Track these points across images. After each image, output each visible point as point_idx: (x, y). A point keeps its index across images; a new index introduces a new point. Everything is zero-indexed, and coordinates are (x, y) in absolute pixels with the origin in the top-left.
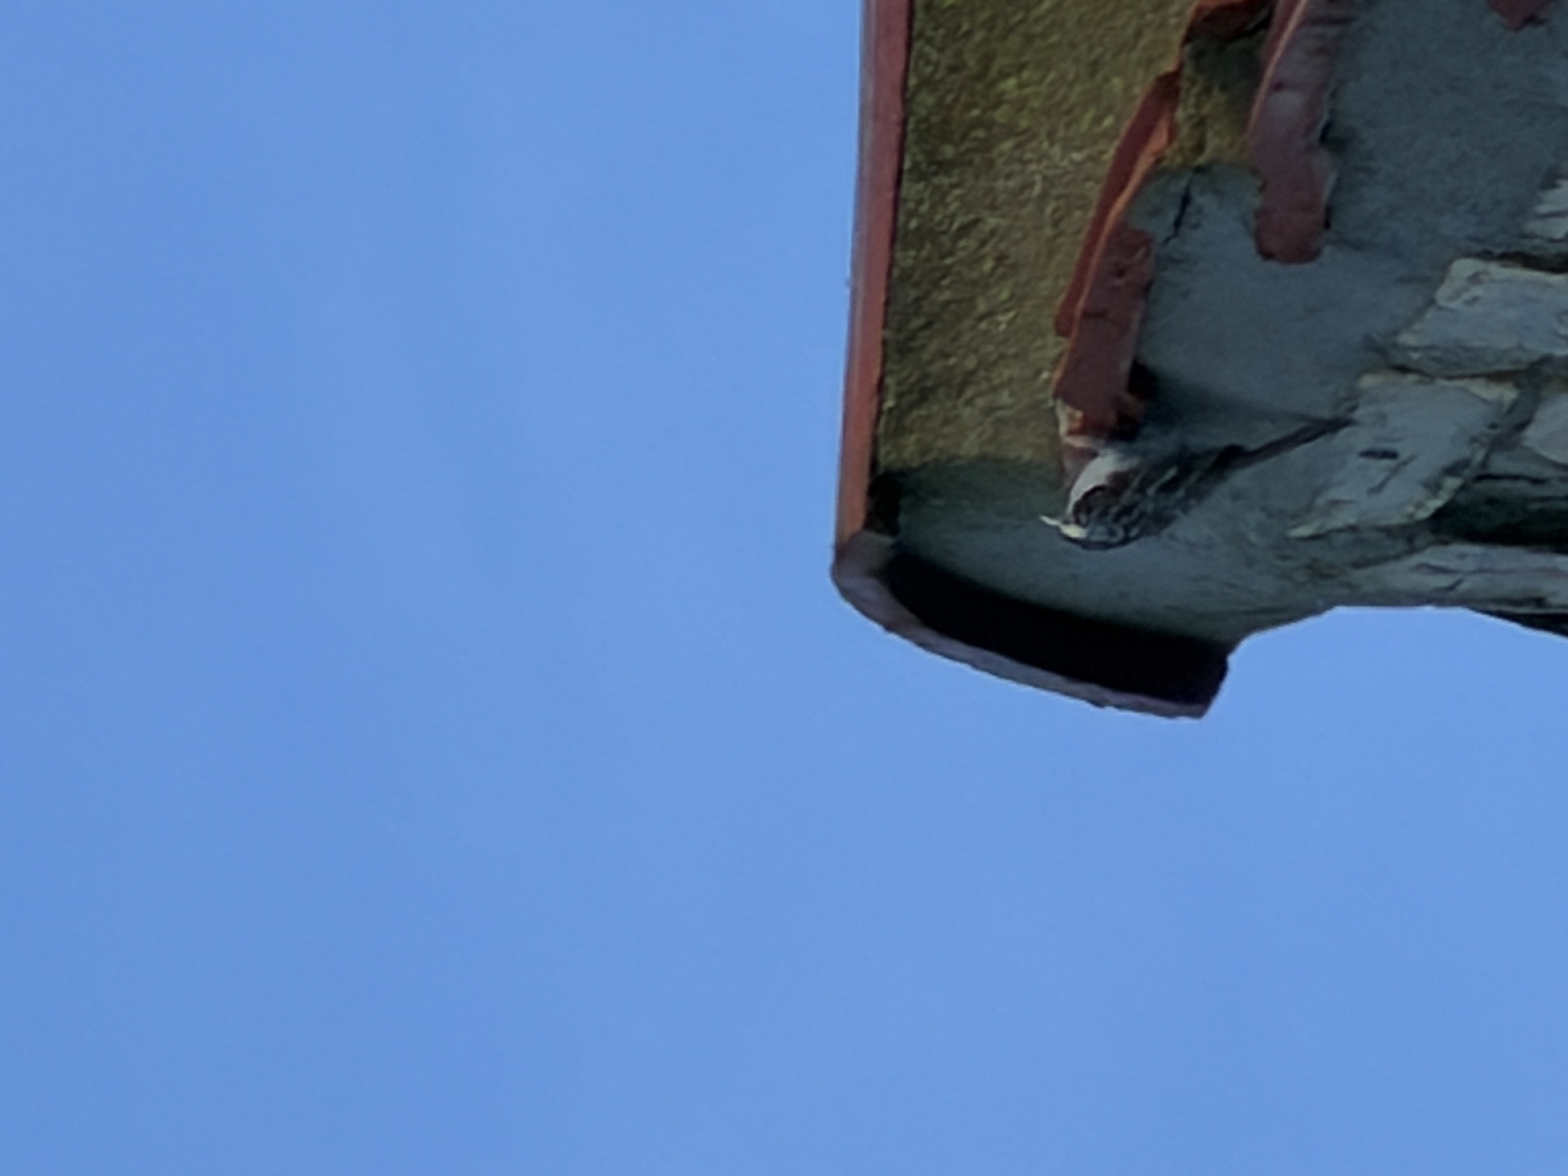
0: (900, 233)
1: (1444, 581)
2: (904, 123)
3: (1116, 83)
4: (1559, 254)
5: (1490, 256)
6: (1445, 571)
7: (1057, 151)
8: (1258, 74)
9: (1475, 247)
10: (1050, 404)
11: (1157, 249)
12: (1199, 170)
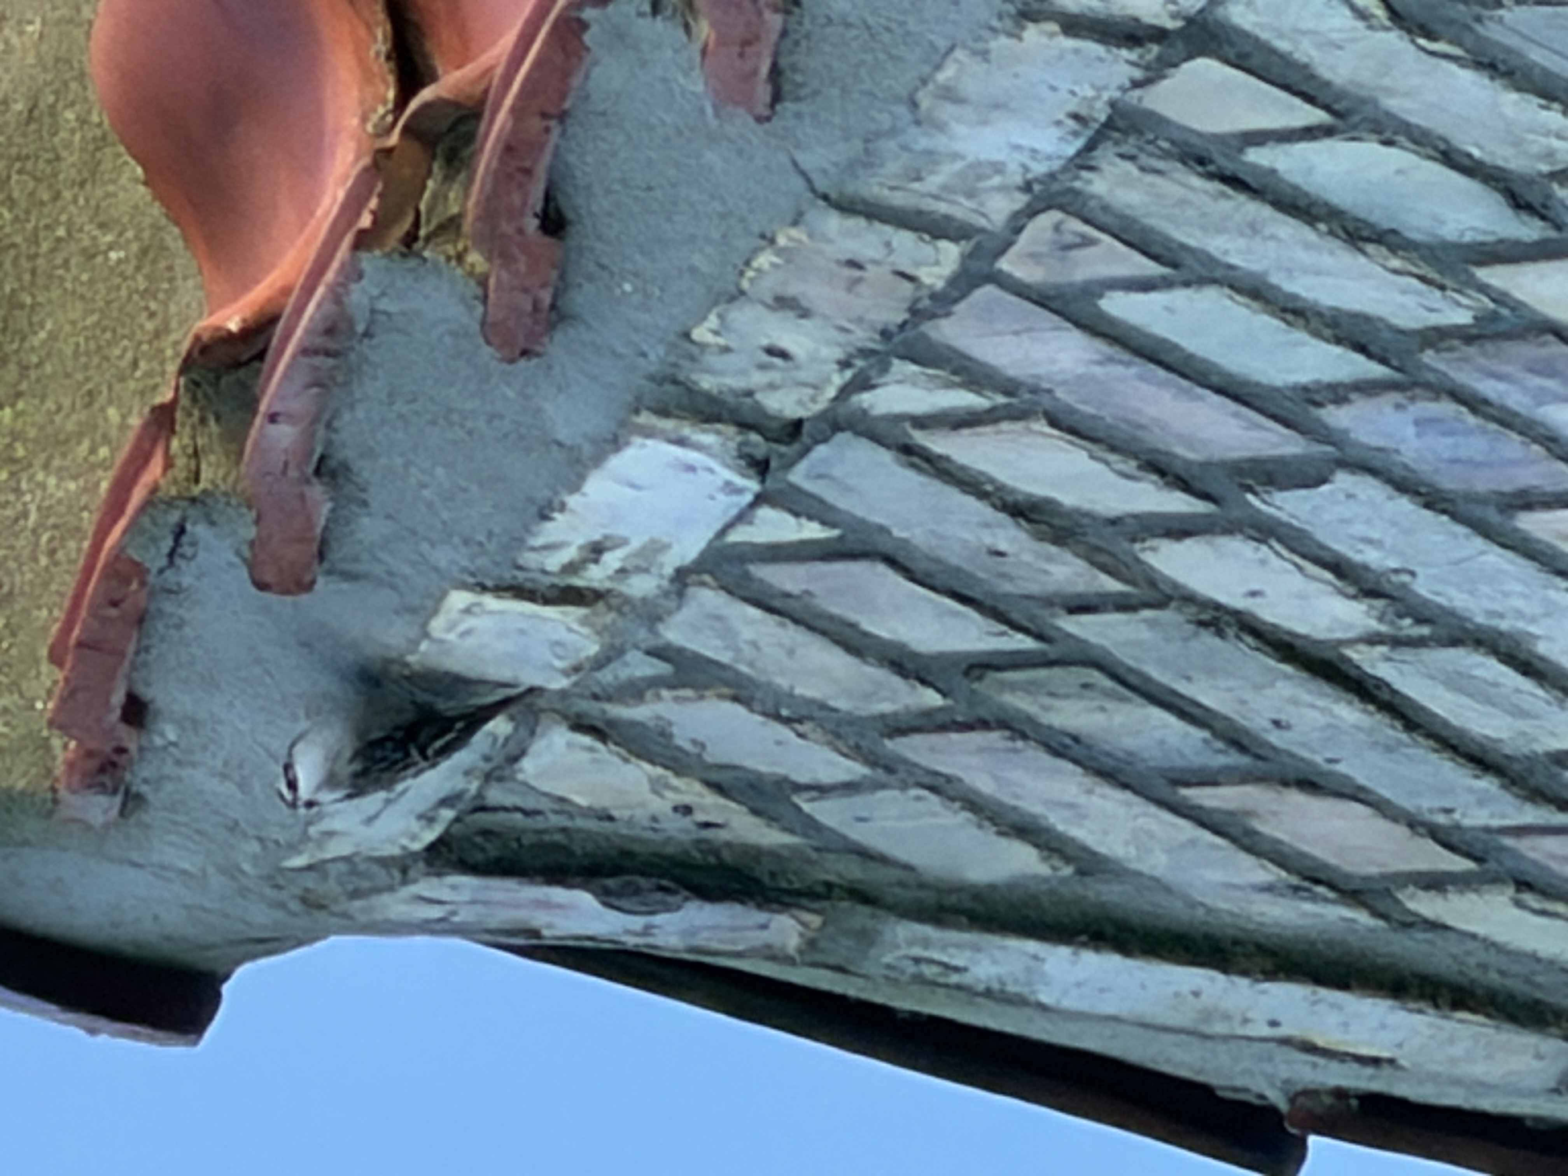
1: (435, 912)
3: (112, 413)
4: (553, 586)
5: (484, 589)
6: (440, 902)
7: (52, 481)
8: (251, 405)
9: (471, 580)
10: (45, 733)
11: (151, 579)
12: (193, 500)
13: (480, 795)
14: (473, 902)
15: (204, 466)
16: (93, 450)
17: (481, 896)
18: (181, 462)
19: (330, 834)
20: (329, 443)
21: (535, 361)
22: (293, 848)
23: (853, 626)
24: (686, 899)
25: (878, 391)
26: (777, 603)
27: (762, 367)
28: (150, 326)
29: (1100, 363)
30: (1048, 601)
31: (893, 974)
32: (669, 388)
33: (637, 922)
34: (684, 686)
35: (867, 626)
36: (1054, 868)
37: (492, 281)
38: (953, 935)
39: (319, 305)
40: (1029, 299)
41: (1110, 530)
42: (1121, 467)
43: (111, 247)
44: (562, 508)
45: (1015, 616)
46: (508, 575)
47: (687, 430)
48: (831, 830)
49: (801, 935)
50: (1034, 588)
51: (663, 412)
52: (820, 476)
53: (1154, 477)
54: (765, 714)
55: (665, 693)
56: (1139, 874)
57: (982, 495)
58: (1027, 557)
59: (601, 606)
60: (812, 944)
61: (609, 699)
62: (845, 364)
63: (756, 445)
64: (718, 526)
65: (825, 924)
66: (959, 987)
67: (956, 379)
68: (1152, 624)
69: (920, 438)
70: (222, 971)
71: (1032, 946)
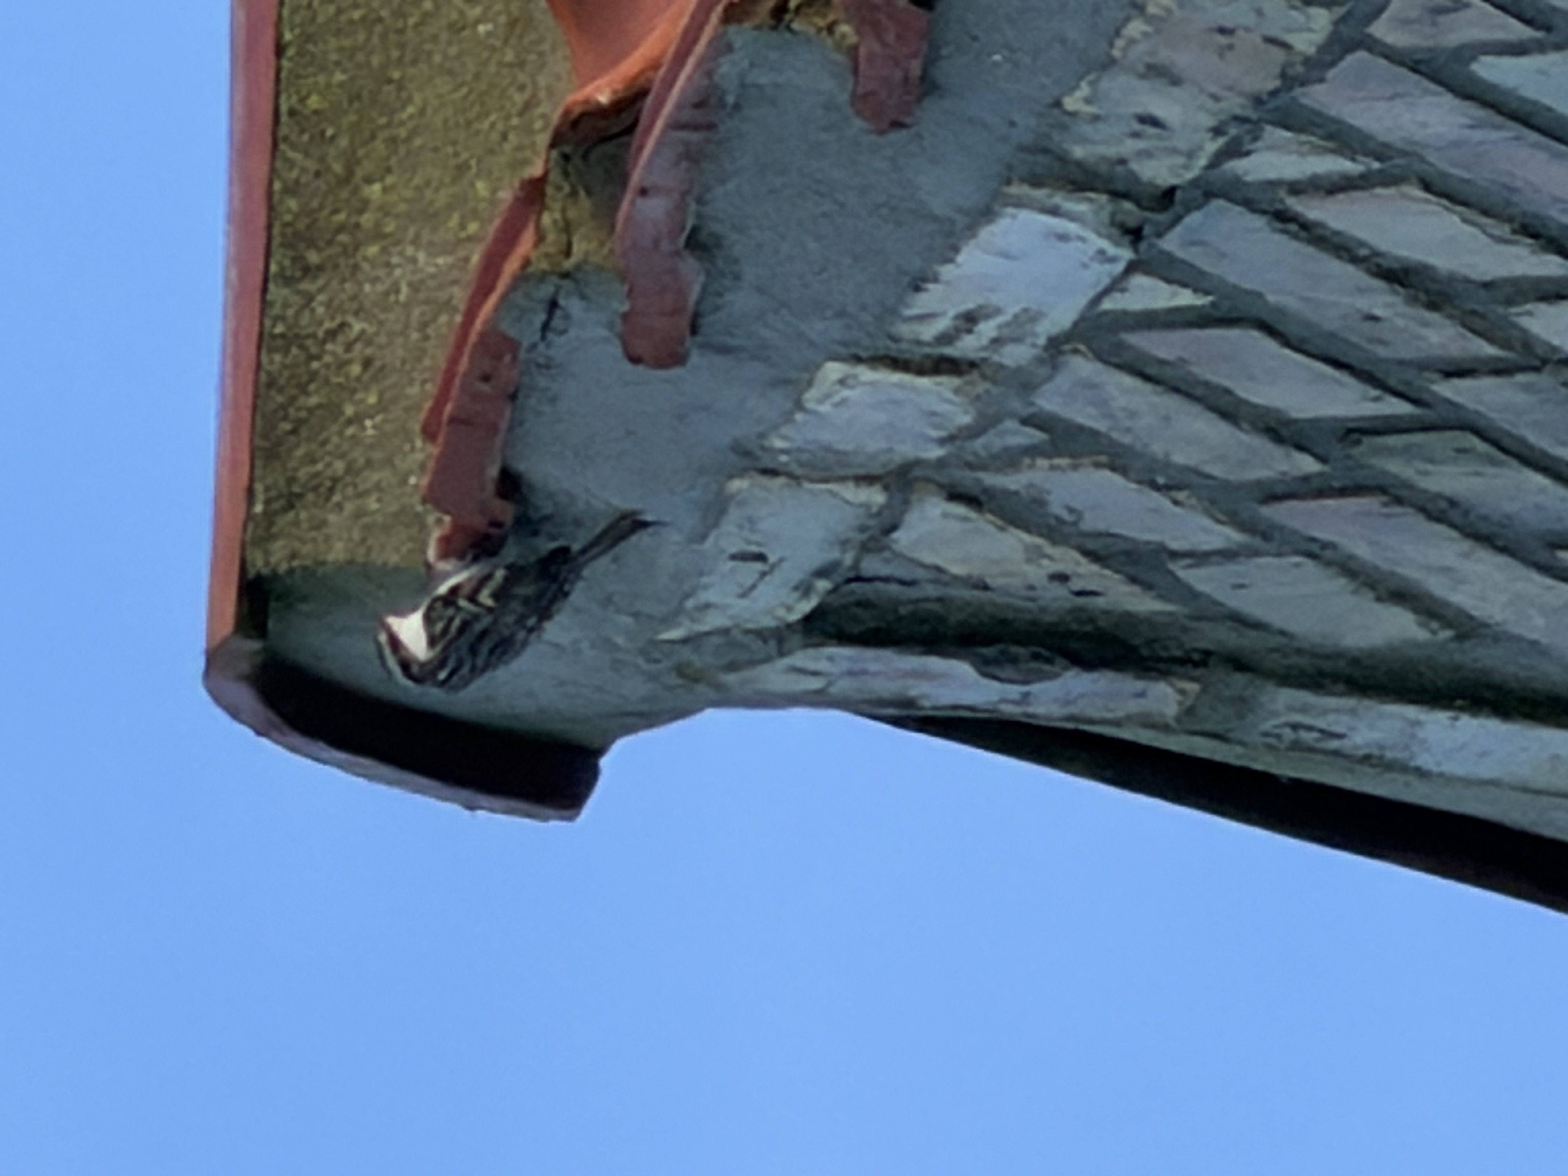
0: (266, 336)
1: (815, 684)
2: (269, 227)
3: (481, 186)
4: (927, 356)
5: (858, 360)
6: (815, 674)
7: (421, 256)
8: (623, 179)
9: (843, 351)
10: (419, 508)
11: (522, 355)
12: (566, 275)
13: (856, 565)
14: (851, 673)
15: (575, 240)
16: (463, 226)
17: (857, 667)
18: (551, 237)
19: (707, 606)
20: (699, 216)
21: (904, 132)
22: (668, 621)
23: (1228, 392)
24: (1066, 669)
25: (1253, 158)
26: (1152, 371)
27: (1136, 135)
28: (519, 98)
29: (1471, 127)
30: (1423, 366)
31: (1272, 741)
32: (1041, 158)
33: (1014, 691)
34: (1060, 454)
35: (1242, 393)
36: (1434, 632)
37: (863, 51)
38: (1332, 702)
39: (689, 78)
40: (1402, 64)
41: (1483, 293)
42: (1497, 232)
43: (478, 21)
44: (936, 280)
45: (1392, 382)
46: (884, 345)
47: (1059, 199)
48: (1207, 596)
49: (1180, 703)
50: (1406, 354)
51: (1036, 182)
52: (1193, 243)
53: (1530, 241)
54: (1139, 482)
55: (1042, 462)
56: (1519, 639)
57: (1355, 260)
58: (1400, 322)
59: (975, 375)
60: (1190, 712)
61: (984, 468)
62: (1217, 131)
63: (1129, 213)
64: (1091, 293)
65: (1204, 690)
66: (1336, 753)
67: (1330, 145)
68: (1527, 388)
69: (1295, 204)
70: (596, 745)
71: (1411, 711)
